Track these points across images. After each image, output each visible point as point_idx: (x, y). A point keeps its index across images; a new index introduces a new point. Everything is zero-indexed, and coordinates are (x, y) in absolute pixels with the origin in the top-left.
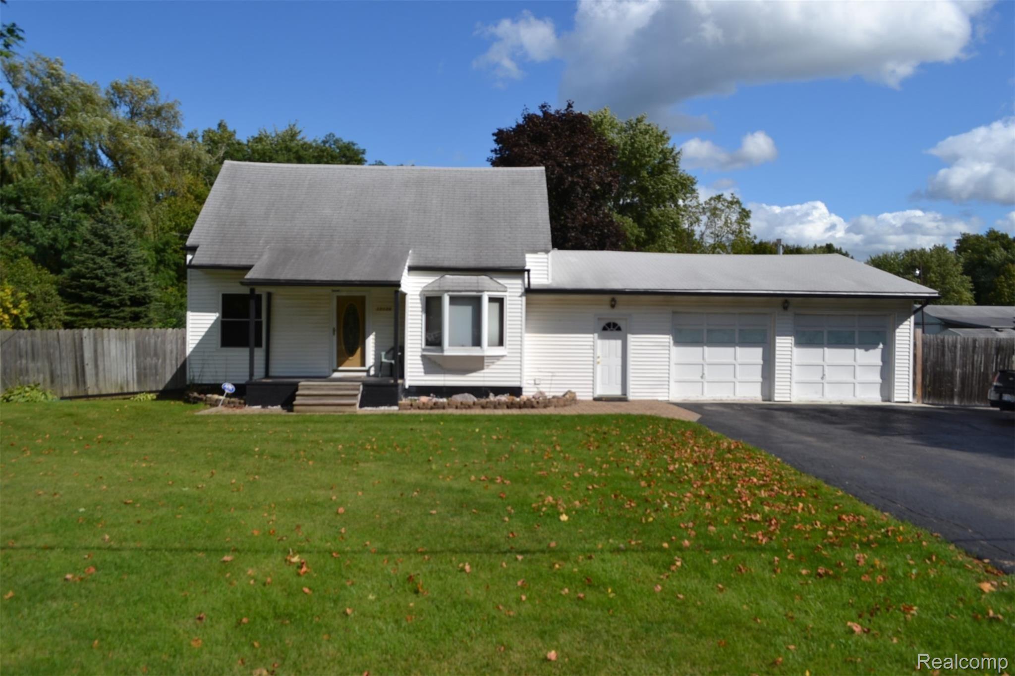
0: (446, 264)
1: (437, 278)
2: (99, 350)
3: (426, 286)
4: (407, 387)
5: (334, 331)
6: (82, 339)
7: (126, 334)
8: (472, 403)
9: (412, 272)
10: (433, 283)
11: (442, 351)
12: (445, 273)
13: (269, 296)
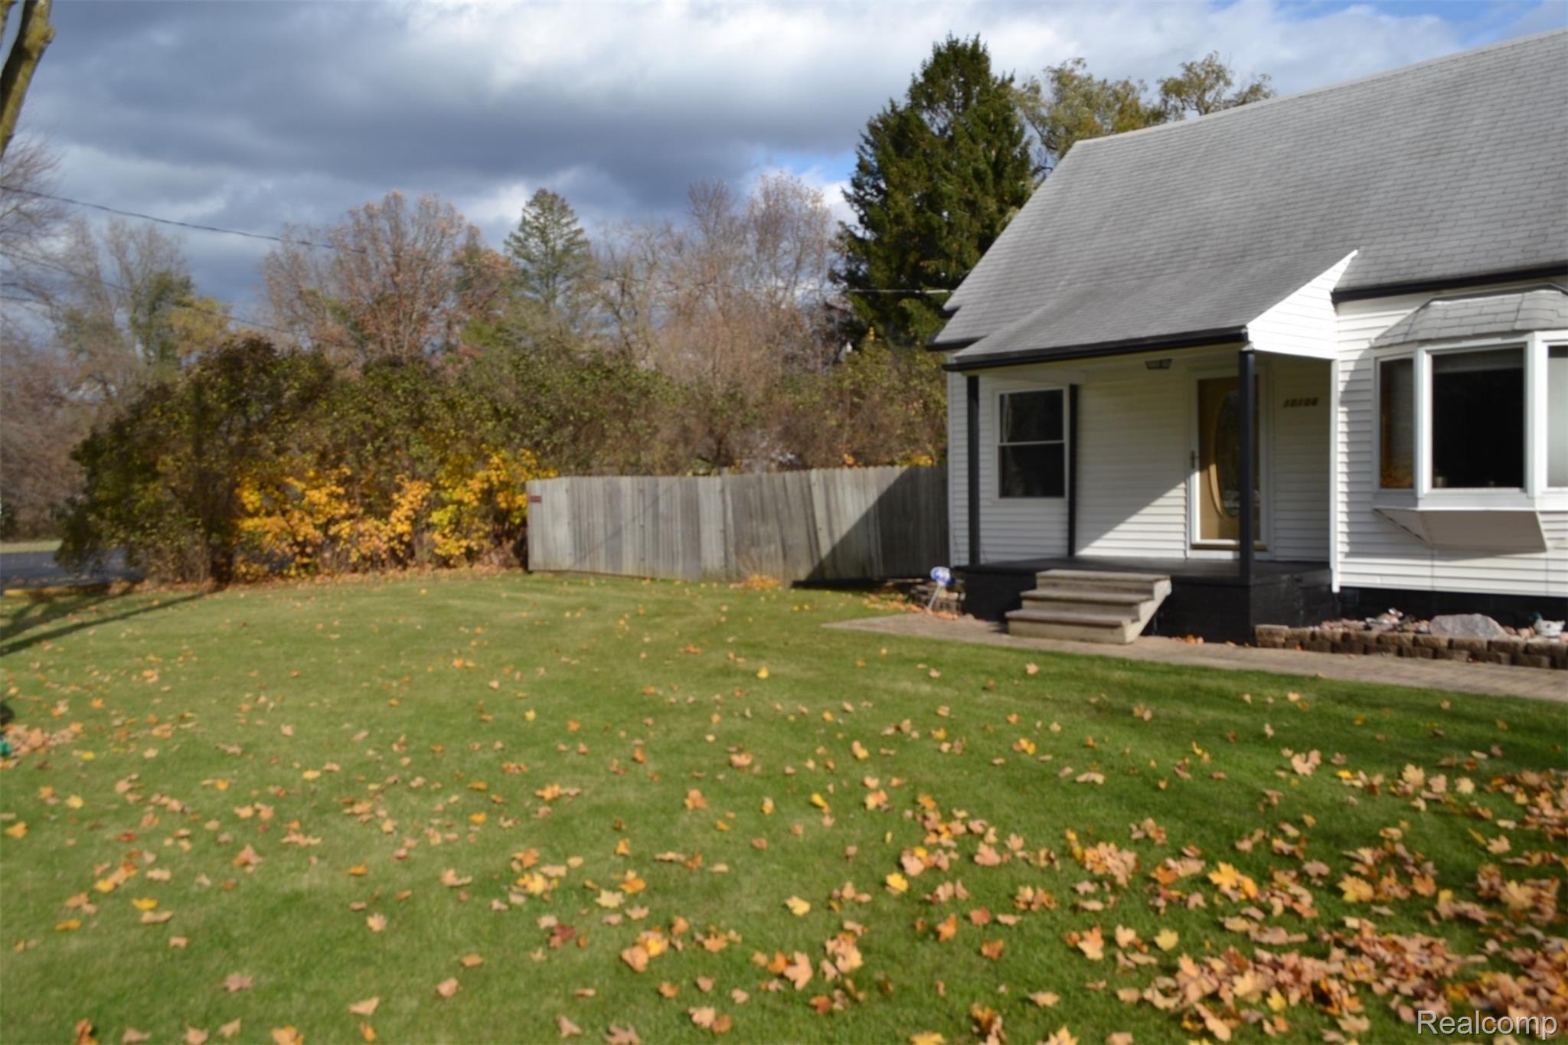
0: (1436, 271)
1: (1409, 312)
2: (833, 505)
3: (1383, 336)
4: (1336, 589)
5: (1193, 458)
6: (809, 487)
7: (864, 476)
8: (1444, 643)
9: (1345, 306)
10: (1398, 325)
11: (1415, 500)
12: (1431, 295)
13: (1074, 390)
